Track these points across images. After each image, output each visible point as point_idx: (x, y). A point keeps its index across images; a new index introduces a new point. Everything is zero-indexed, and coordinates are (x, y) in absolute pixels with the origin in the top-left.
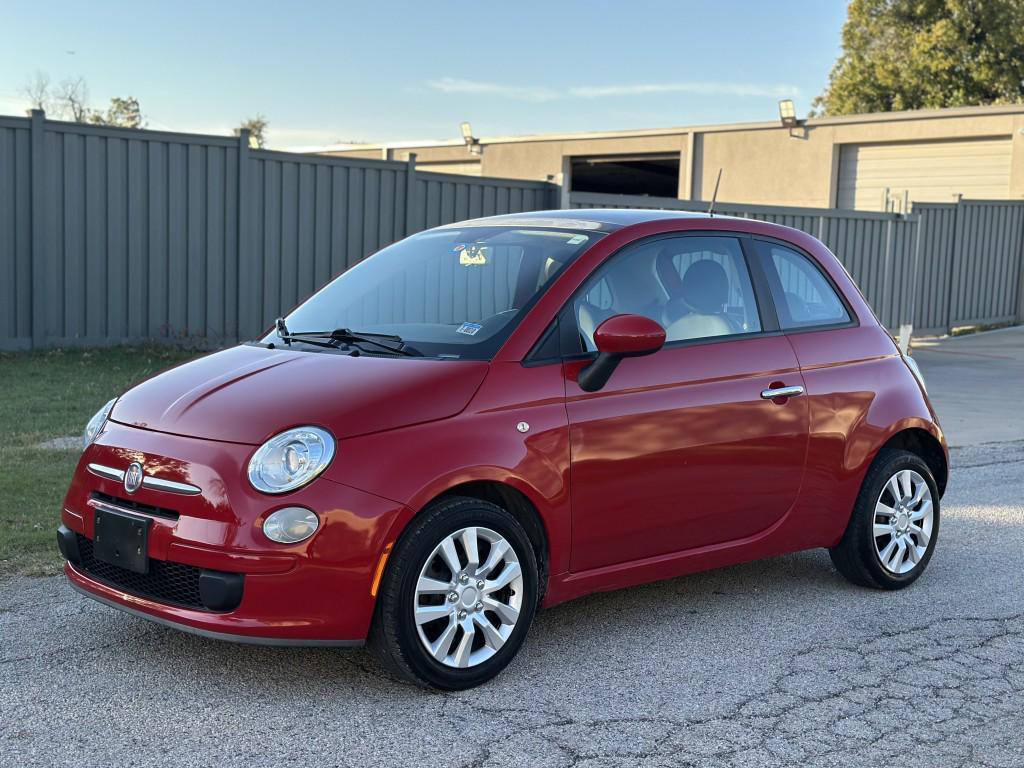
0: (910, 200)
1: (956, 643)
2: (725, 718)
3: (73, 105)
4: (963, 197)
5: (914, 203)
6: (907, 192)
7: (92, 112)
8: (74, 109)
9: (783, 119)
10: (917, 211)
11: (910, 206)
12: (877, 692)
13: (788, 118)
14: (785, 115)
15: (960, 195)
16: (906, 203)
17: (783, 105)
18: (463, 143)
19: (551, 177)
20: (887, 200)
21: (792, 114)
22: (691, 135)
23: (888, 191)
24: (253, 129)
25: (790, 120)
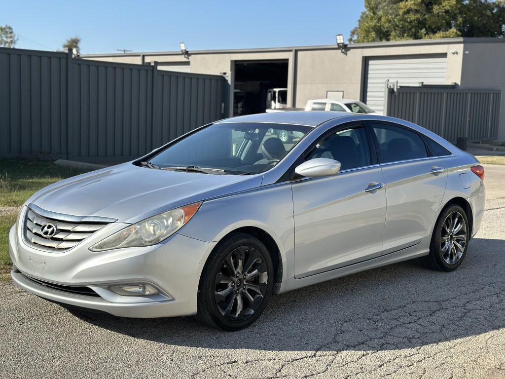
0: (398, 85)
1: (418, 314)
2: (310, 357)
4: (424, 84)
5: (400, 86)
6: (397, 81)
9: (338, 44)
11: (399, 88)
12: (381, 341)
13: (341, 43)
14: (339, 42)
17: (338, 37)
18: (181, 53)
19: (225, 74)
20: (388, 85)
21: (342, 42)
22: (294, 51)
23: (388, 80)
24: (74, 44)
25: (341, 45)
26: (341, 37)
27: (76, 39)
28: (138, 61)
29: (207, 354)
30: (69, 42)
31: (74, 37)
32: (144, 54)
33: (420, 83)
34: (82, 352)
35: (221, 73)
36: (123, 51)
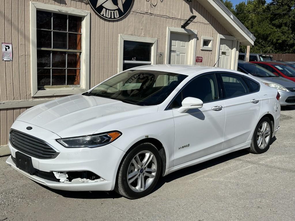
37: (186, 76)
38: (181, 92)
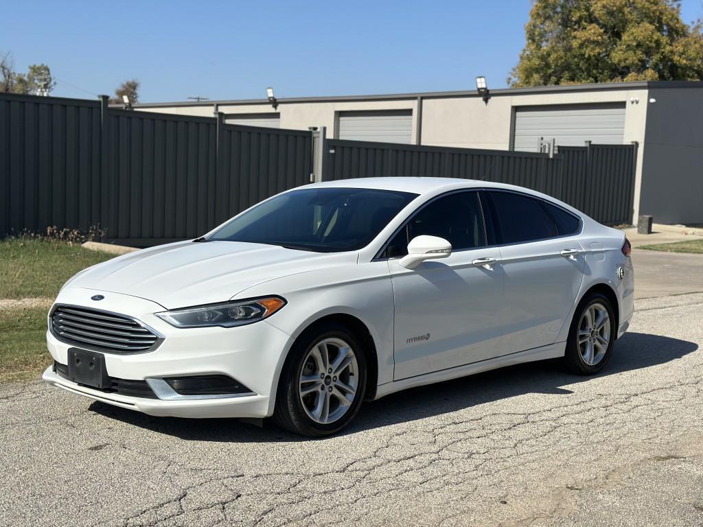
0: (556, 145)
1: (494, 428)
2: (337, 472)
3: (3, 71)
4: (592, 143)
5: (559, 147)
6: (554, 140)
7: (17, 75)
8: (4, 73)
9: (479, 89)
10: (561, 153)
11: (556, 149)
12: (434, 456)
13: (482, 88)
14: (480, 86)
15: (590, 142)
16: (554, 147)
17: (478, 80)
18: (268, 101)
19: (315, 129)
20: (542, 144)
21: (484, 86)
22: (419, 98)
23: (542, 139)
24: (131, 89)
25: (483, 90)
26: (483, 80)
27: (133, 83)
28: (209, 112)
29: (210, 467)
30: (123, 86)
31: (130, 80)
32: (218, 103)
33: (586, 142)
34: (56, 463)
35: (310, 128)
36: (196, 99)
37: (415, 196)
38: (405, 227)
